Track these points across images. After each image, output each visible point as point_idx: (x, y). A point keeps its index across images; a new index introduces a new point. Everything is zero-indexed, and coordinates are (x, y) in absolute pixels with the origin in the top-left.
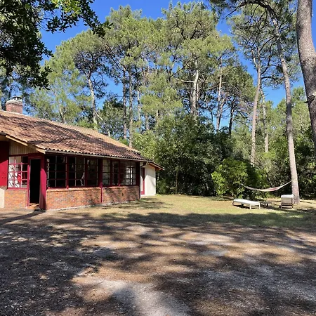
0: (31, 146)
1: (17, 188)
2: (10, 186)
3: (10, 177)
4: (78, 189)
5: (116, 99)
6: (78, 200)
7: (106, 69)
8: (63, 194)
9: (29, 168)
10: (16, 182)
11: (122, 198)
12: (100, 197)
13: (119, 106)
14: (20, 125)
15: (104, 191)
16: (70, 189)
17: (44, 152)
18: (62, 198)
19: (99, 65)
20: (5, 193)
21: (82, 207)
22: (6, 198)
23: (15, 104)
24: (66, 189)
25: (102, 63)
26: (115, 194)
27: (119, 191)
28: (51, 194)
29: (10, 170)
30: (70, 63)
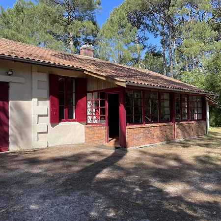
0: (110, 80)
1: (96, 124)
2: (89, 122)
3: (88, 113)
4: (154, 125)
5: (155, 50)
6: (155, 137)
7: (147, 26)
8: (142, 130)
9: (107, 104)
10: (95, 117)
11: (192, 133)
12: (173, 133)
13: (158, 55)
14: (93, 64)
15: (176, 126)
16: (148, 125)
17: (124, 85)
18: (140, 135)
19: (142, 23)
20: (85, 129)
21: (159, 144)
22: (86, 133)
23: (87, 49)
24: (143, 126)
25: (144, 21)
26: (186, 130)
27: (190, 127)
28: (130, 130)
29: (89, 106)
30: (124, 19)
